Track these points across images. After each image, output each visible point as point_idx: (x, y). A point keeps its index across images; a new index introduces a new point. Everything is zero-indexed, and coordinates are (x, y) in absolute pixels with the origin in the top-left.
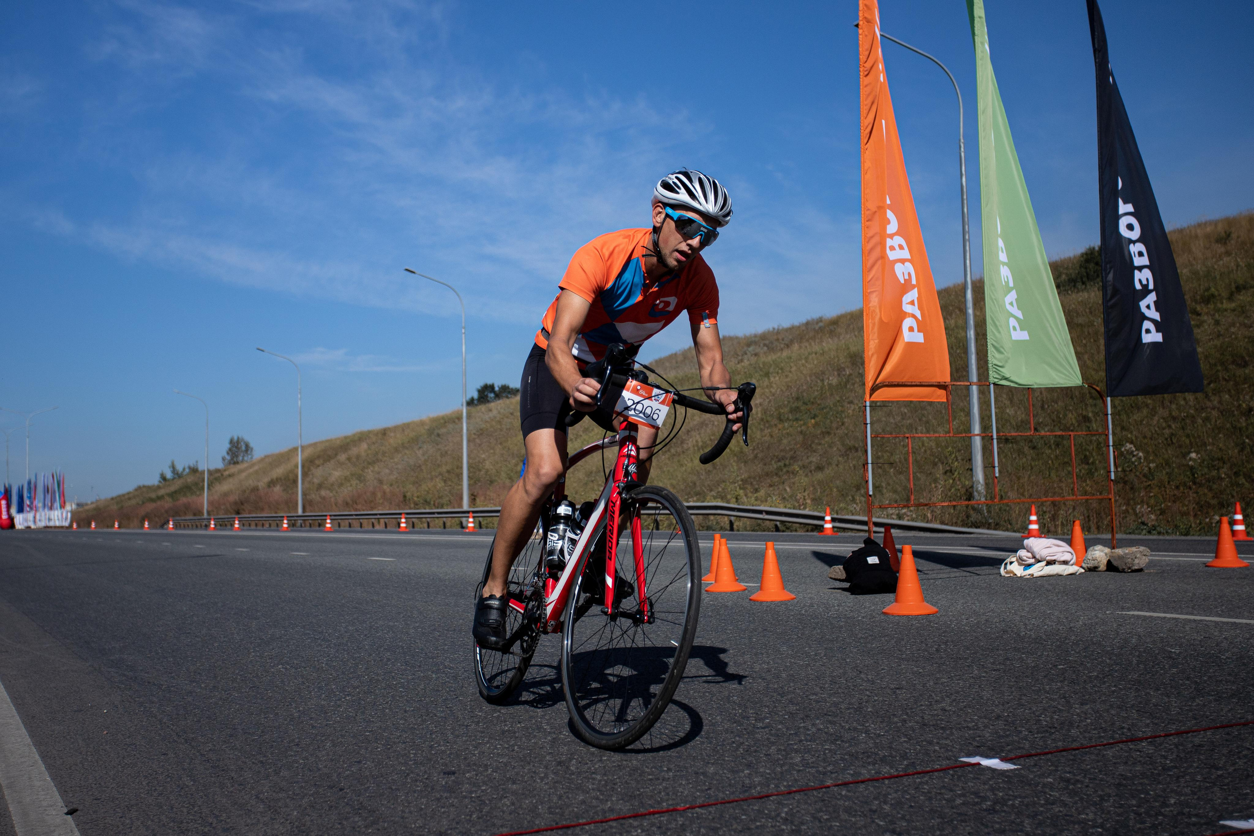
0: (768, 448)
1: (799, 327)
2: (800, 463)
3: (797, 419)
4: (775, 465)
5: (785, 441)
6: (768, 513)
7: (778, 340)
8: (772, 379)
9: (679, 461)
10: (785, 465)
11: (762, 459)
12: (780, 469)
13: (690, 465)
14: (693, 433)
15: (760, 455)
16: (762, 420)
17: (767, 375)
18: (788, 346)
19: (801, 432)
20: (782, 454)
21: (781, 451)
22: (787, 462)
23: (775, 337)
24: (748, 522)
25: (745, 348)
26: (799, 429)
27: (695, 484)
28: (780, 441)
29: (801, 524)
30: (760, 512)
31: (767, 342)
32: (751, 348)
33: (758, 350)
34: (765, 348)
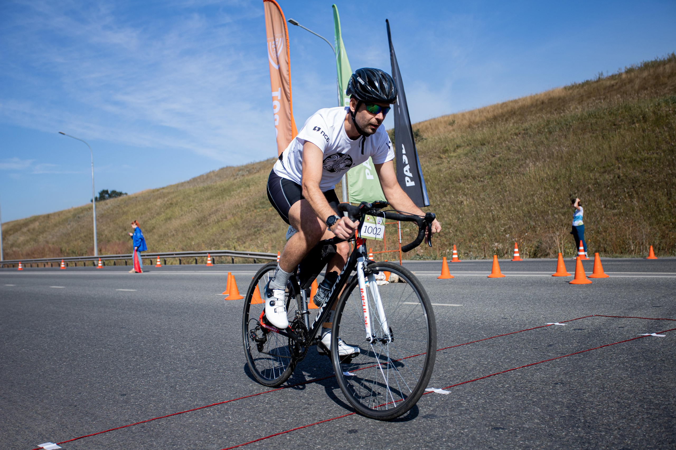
0: (250, 222)
1: (263, 162)
2: (265, 229)
3: (263, 208)
4: (253, 230)
5: (258, 218)
6: (250, 254)
7: (253, 168)
8: (251, 188)
9: (206, 229)
10: (258, 230)
11: (247, 227)
12: (255, 232)
13: (211, 231)
14: (212, 216)
15: (246, 226)
16: (246, 208)
17: (249, 186)
18: (258, 171)
19: (265, 214)
20: (256, 224)
21: (256, 223)
22: (259, 229)
23: (252, 167)
24: (241, 259)
25: (238, 172)
26: (264, 212)
27: (214, 240)
28: (255, 218)
29: (266, 259)
30: (247, 254)
31: (248, 169)
32: (241, 172)
33: (244, 173)
34: (247, 172)
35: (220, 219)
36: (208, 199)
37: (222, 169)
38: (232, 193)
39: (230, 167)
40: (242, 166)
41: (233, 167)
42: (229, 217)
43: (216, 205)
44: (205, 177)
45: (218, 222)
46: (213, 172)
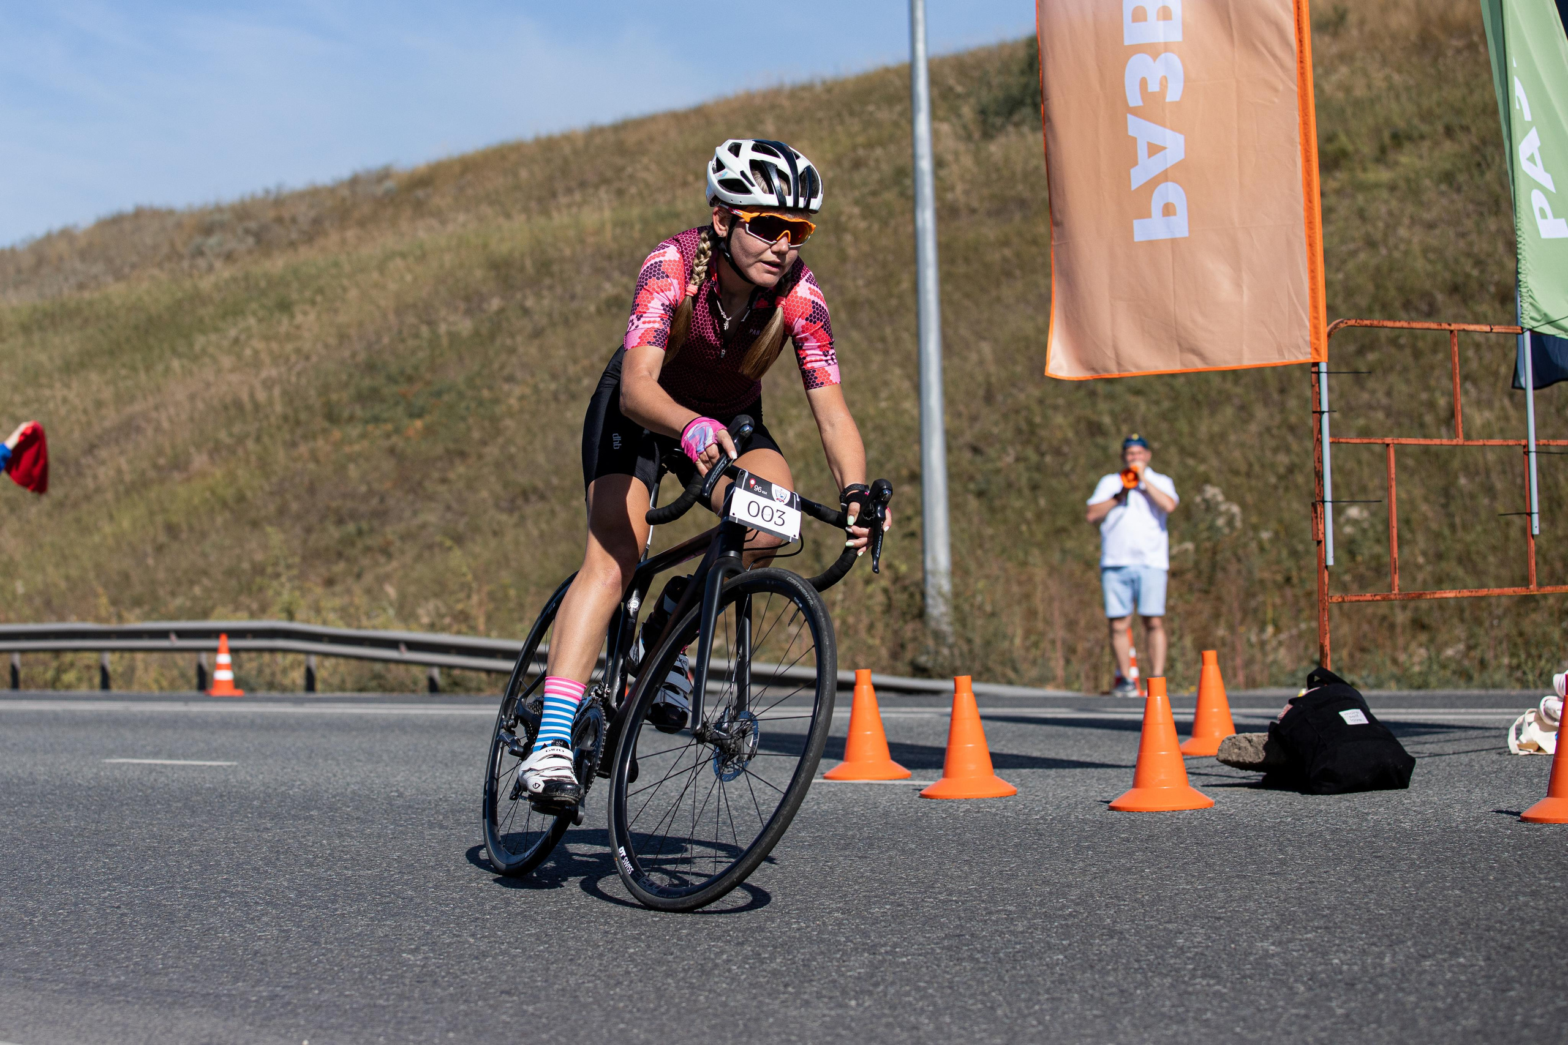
0: (312, 490)
1: (332, 191)
2: (401, 527)
3: (376, 420)
4: (334, 533)
5: (353, 471)
6: (413, 646)
7: (279, 220)
8: (299, 318)
9: (78, 520)
10: (360, 533)
11: (298, 517)
12: (348, 541)
13: (108, 529)
14: (103, 453)
15: (295, 506)
16: (286, 418)
17: (285, 306)
18: (309, 238)
19: (392, 451)
20: (350, 504)
21: (344, 496)
22: (365, 525)
23: (271, 214)
24: (343, 666)
25: (198, 240)
26: (386, 444)
27: (126, 577)
28: (341, 469)
30: (393, 644)
31: (253, 225)
32: (213, 241)
33: (232, 244)
34: (250, 241)
35: (152, 474)
36: (70, 368)
37: (116, 221)
38: (200, 341)
39: (159, 215)
40: (219, 209)
41: (171, 212)
42: (200, 461)
43: (121, 399)
44: (28, 261)
45: (141, 485)
46: (66, 234)
